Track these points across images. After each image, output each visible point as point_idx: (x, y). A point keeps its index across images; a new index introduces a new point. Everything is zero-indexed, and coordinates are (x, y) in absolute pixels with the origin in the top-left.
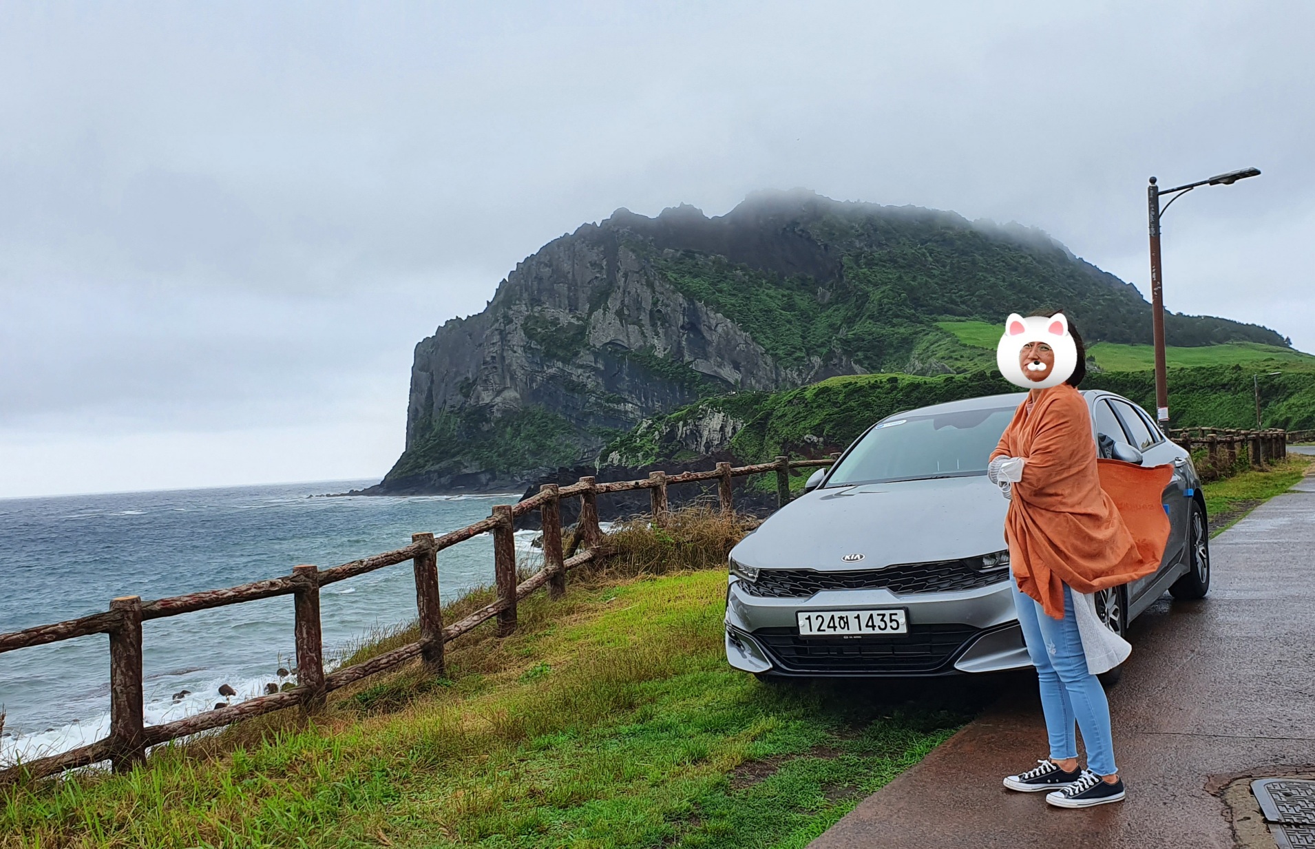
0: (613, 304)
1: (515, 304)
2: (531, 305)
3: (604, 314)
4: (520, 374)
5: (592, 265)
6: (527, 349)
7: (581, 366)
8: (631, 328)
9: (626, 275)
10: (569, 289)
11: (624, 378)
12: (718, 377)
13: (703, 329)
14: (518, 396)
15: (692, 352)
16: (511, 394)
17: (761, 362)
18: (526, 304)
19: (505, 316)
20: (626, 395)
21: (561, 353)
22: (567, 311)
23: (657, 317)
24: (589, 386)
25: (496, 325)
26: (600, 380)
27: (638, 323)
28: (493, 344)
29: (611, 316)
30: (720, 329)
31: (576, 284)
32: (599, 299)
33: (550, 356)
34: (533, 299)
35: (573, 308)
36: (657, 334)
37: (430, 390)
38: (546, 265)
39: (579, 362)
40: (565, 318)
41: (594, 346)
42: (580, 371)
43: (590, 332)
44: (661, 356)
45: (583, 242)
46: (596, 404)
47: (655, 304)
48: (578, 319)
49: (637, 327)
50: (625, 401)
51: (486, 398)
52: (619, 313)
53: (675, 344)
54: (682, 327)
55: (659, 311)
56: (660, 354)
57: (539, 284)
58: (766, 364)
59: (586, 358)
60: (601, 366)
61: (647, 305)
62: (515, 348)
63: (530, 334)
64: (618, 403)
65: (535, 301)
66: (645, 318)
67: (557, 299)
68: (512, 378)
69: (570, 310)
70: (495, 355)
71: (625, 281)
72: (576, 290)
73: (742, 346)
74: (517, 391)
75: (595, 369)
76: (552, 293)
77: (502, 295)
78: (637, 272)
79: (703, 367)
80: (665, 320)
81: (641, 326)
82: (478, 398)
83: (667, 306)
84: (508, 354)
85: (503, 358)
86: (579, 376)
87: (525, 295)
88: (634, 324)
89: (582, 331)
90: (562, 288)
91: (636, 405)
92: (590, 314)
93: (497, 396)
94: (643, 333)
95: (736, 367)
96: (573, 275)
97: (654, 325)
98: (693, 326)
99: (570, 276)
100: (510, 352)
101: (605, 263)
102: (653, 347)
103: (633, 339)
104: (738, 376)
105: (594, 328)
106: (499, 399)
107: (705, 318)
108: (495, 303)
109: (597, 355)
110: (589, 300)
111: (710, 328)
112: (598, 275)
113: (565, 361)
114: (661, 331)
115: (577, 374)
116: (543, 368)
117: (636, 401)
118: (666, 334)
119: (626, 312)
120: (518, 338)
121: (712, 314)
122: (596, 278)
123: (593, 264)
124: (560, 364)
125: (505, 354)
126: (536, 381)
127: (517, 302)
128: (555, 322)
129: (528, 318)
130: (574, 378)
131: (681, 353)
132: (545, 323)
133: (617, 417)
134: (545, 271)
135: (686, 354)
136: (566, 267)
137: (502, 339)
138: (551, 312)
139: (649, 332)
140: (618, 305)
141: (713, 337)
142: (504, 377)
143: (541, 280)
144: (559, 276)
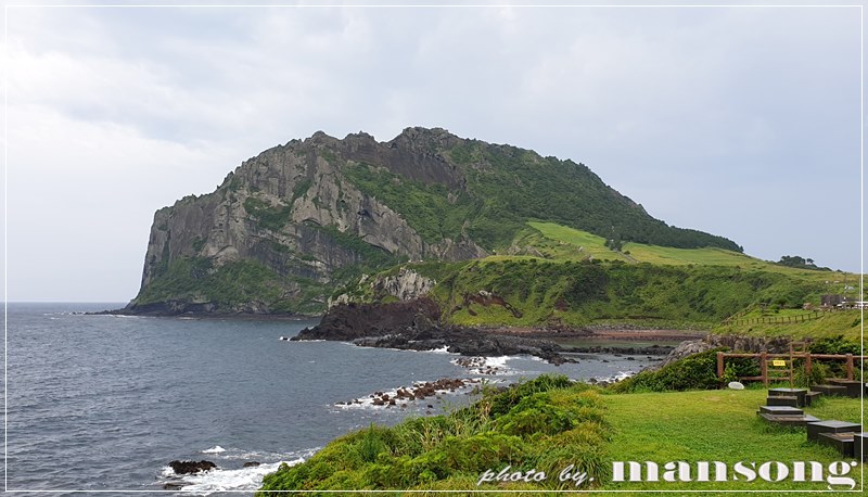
0: (311, 194)
1: (239, 189)
2: (251, 190)
3: (304, 200)
4: (240, 236)
5: (297, 168)
6: (246, 220)
7: (285, 234)
8: (323, 211)
9: (321, 176)
10: (280, 182)
11: (316, 244)
12: (381, 247)
13: (374, 215)
14: (237, 252)
15: (364, 230)
16: (231, 250)
17: (412, 239)
18: (247, 190)
19: (231, 197)
20: (316, 256)
21: (271, 225)
22: (277, 196)
23: (342, 205)
24: (291, 248)
25: (225, 203)
26: (298, 244)
27: (328, 208)
28: (221, 215)
29: (308, 202)
30: (384, 216)
31: (285, 179)
32: (301, 190)
33: (262, 226)
34: (252, 186)
35: (281, 195)
36: (341, 216)
37: (167, 243)
38: (264, 164)
39: (284, 231)
40: (276, 201)
41: (296, 221)
42: (284, 238)
43: (293, 212)
44: (343, 231)
45: (292, 151)
46: (295, 260)
47: (341, 195)
48: (285, 202)
49: (327, 211)
50: (316, 260)
51: (213, 251)
52: (315, 200)
53: (353, 224)
54: (359, 213)
55: (343, 201)
56: (342, 229)
57: (258, 177)
58: (416, 241)
59: (289, 229)
60: (299, 235)
61: (335, 196)
62: (238, 219)
63: (249, 210)
64: (311, 261)
65: (253, 188)
66: (333, 205)
67: (270, 188)
68: (234, 239)
69: (279, 196)
70: (222, 222)
71: (321, 180)
72: (285, 183)
73: (400, 229)
74: (236, 248)
75: (296, 238)
76: (267, 183)
77: (230, 182)
78: (329, 175)
79: (371, 240)
80: (347, 207)
81: (330, 210)
82: (207, 251)
83: (349, 198)
84: (232, 223)
85: (228, 225)
87: (247, 183)
89: (287, 211)
90: (275, 181)
91: (324, 263)
92: (294, 199)
93: (221, 250)
94: (331, 215)
95: (395, 241)
96: (283, 172)
97: (339, 210)
98: (366, 213)
99: (281, 173)
100: (234, 221)
101: (306, 166)
102: (338, 225)
103: (324, 218)
104: (396, 248)
105: (296, 209)
106: (222, 253)
107: (375, 208)
108: (224, 187)
109: (297, 227)
110: (294, 190)
111: (378, 215)
112: (301, 174)
113: (274, 230)
114: (344, 214)
115: (283, 240)
116: (257, 233)
117: (323, 260)
118: (347, 216)
119: (320, 200)
120: (240, 212)
121: (380, 206)
122: (299, 176)
124: (270, 232)
125: (230, 223)
126: (252, 242)
127: (241, 188)
128: (268, 203)
129: (248, 199)
130: (280, 242)
131: (357, 230)
132: (260, 203)
133: (309, 270)
134: (263, 169)
135: (361, 231)
136: (278, 167)
137: (229, 212)
138: (265, 196)
139: (335, 215)
140: (315, 195)
141: (380, 221)
142: (228, 238)
143: (259, 174)
144: (273, 173)
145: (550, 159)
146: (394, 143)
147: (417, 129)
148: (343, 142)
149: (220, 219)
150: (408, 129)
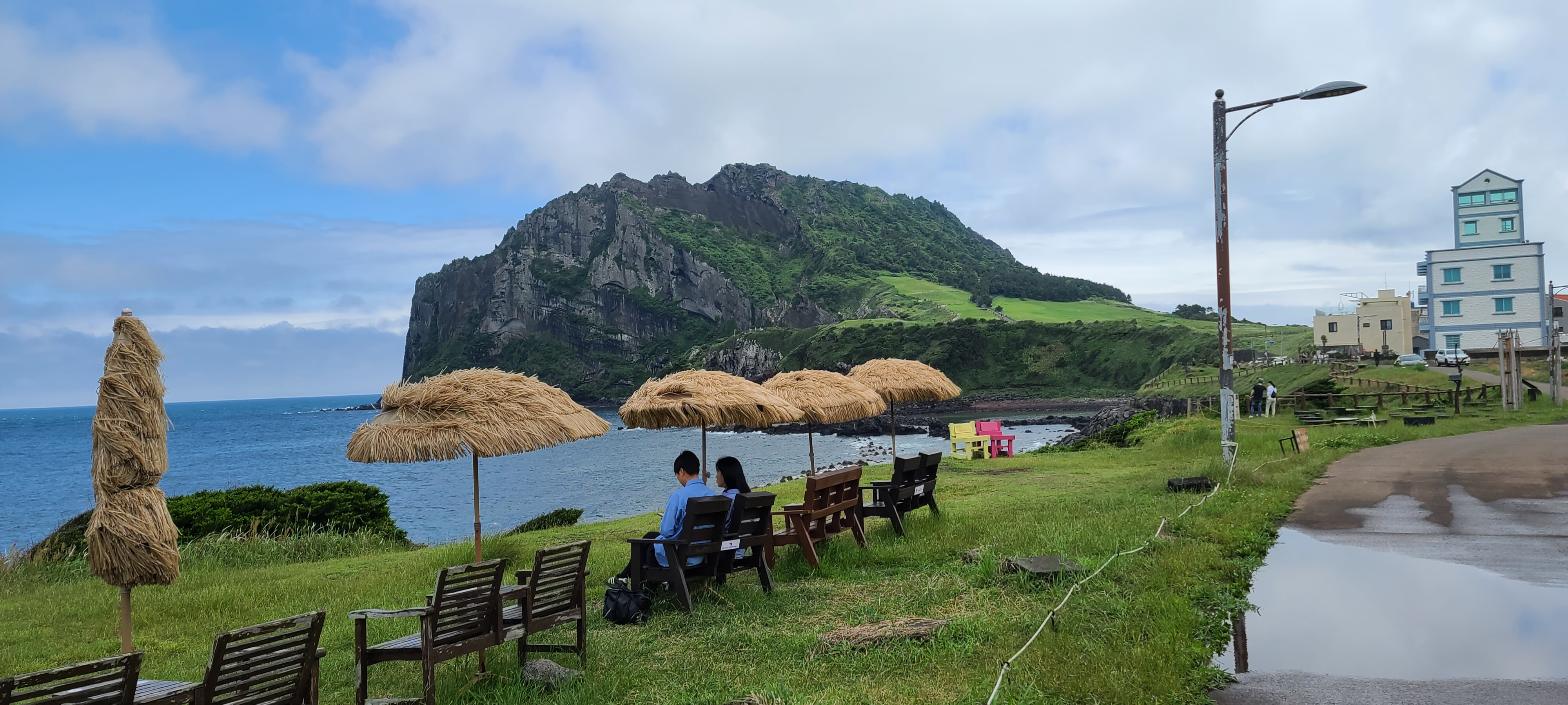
0: (612, 251)
1: (523, 249)
2: (538, 250)
3: (605, 260)
4: (526, 307)
5: (593, 219)
6: (534, 287)
7: (583, 303)
8: (628, 272)
9: (624, 229)
10: (573, 238)
11: (621, 314)
12: (702, 315)
13: (691, 275)
14: (525, 327)
15: (679, 293)
16: (517, 325)
17: (739, 303)
18: (533, 249)
19: (515, 258)
20: (622, 327)
21: (565, 291)
22: (571, 256)
23: (651, 264)
24: (590, 319)
25: (506, 266)
26: (600, 314)
27: (634, 268)
28: (503, 281)
29: (610, 262)
30: (704, 276)
31: (579, 234)
32: (600, 246)
33: (552, 295)
34: (540, 245)
35: (576, 253)
36: (650, 278)
37: (434, 319)
38: (552, 217)
39: (581, 299)
40: (569, 262)
41: (595, 286)
42: (582, 307)
43: (591, 274)
44: (653, 296)
45: (586, 200)
46: (596, 335)
47: (649, 252)
48: (581, 263)
49: (632, 272)
50: (622, 332)
51: (494, 327)
52: (618, 259)
53: (666, 287)
54: (672, 273)
55: (652, 259)
56: (652, 294)
57: (545, 232)
58: (744, 305)
60: (600, 303)
61: (643, 255)
62: (523, 286)
63: (536, 274)
64: (616, 334)
65: (541, 247)
66: (640, 264)
67: (562, 247)
68: (519, 310)
69: (573, 255)
70: (504, 291)
71: (624, 234)
72: (579, 239)
73: (723, 291)
74: (523, 322)
75: (597, 306)
76: (556, 239)
77: (511, 240)
78: (634, 226)
79: (688, 306)
80: (657, 266)
81: (636, 271)
82: (487, 326)
83: (659, 255)
84: (516, 291)
85: (511, 293)
86: (581, 311)
87: (533, 241)
88: (630, 268)
89: (583, 274)
90: (568, 237)
91: (631, 336)
92: (592, 259)
93: (504, 325)
94: (638, 276)
95: (718, 306)
96: (577, 225)
97: (648, 270)
98: (681, 272)
99: (574, 227)
100: (519, 289)
101: (605, 217)
102: (647, 288)
103: (630, 280)
104: (718, 313)
105: (595, 271)
106: (505, 329)
107: (691, 266)
108: (503, 247)
109: (596, 293)
110: (591, 248)
111: (696, 275)
112: (599, 227)
113: (569, 298)
114: (653, 275)
115: (579, 309)
116: (549, 302)
117: (630, 332)
118: (658, 278)
119: (624, 259)
120: (526, 277)
121: (698, 263)
122: (597, 229)
123: (595, 219)
124: (564, 301)
125: (513, 291)
126: (542, 314)
127: (526, 247)
128: (559, 265)
129: (534, 261)
130: (577, 312)
131: (670, 293)
132: (551, 266)
133: (614, 346)
134: (552, 222)
135: (675, 294)
136: (571, 219)
137: (511, 277)
138: (556, 256)
139: (643, 276)
140: (617, 252)
141: (699, 281)
142: (512, 310)
143: (547, 229)
144: (564, 226)
145: (900, 197)
146: (711, 185)
147: (739, 166)
148: (650, 186)
149: (501, 287)
150: (727, 167)
